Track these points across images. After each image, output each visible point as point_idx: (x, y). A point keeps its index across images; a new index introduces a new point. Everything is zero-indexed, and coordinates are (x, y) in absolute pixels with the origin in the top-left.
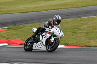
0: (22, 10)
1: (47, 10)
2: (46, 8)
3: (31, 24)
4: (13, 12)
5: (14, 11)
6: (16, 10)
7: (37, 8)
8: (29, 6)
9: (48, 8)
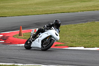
0: (57, 10)
1: (83, 11)
2: (82, 9)
3: (67, 25)
4: (49, 13)
5: (49, 11)
6: (51, 11)
7: (73, 8)
8: (65, 7)
9: (84, 9)
